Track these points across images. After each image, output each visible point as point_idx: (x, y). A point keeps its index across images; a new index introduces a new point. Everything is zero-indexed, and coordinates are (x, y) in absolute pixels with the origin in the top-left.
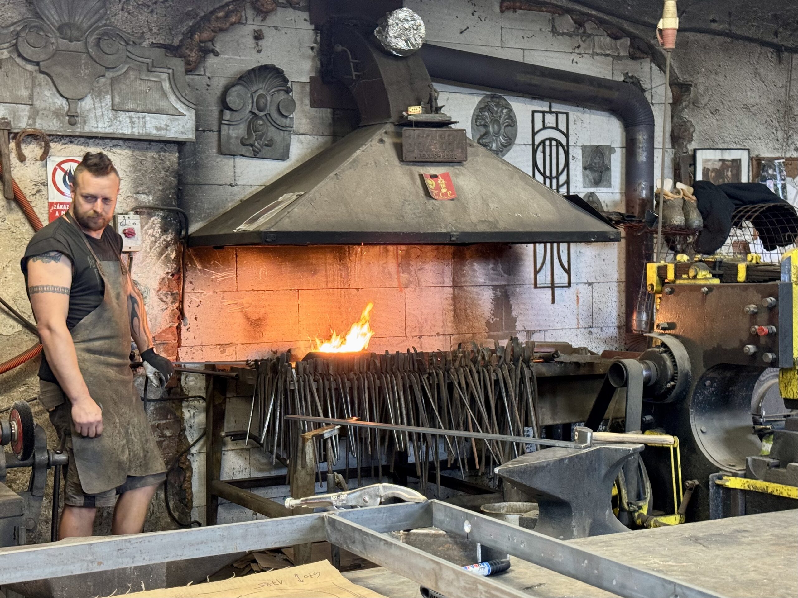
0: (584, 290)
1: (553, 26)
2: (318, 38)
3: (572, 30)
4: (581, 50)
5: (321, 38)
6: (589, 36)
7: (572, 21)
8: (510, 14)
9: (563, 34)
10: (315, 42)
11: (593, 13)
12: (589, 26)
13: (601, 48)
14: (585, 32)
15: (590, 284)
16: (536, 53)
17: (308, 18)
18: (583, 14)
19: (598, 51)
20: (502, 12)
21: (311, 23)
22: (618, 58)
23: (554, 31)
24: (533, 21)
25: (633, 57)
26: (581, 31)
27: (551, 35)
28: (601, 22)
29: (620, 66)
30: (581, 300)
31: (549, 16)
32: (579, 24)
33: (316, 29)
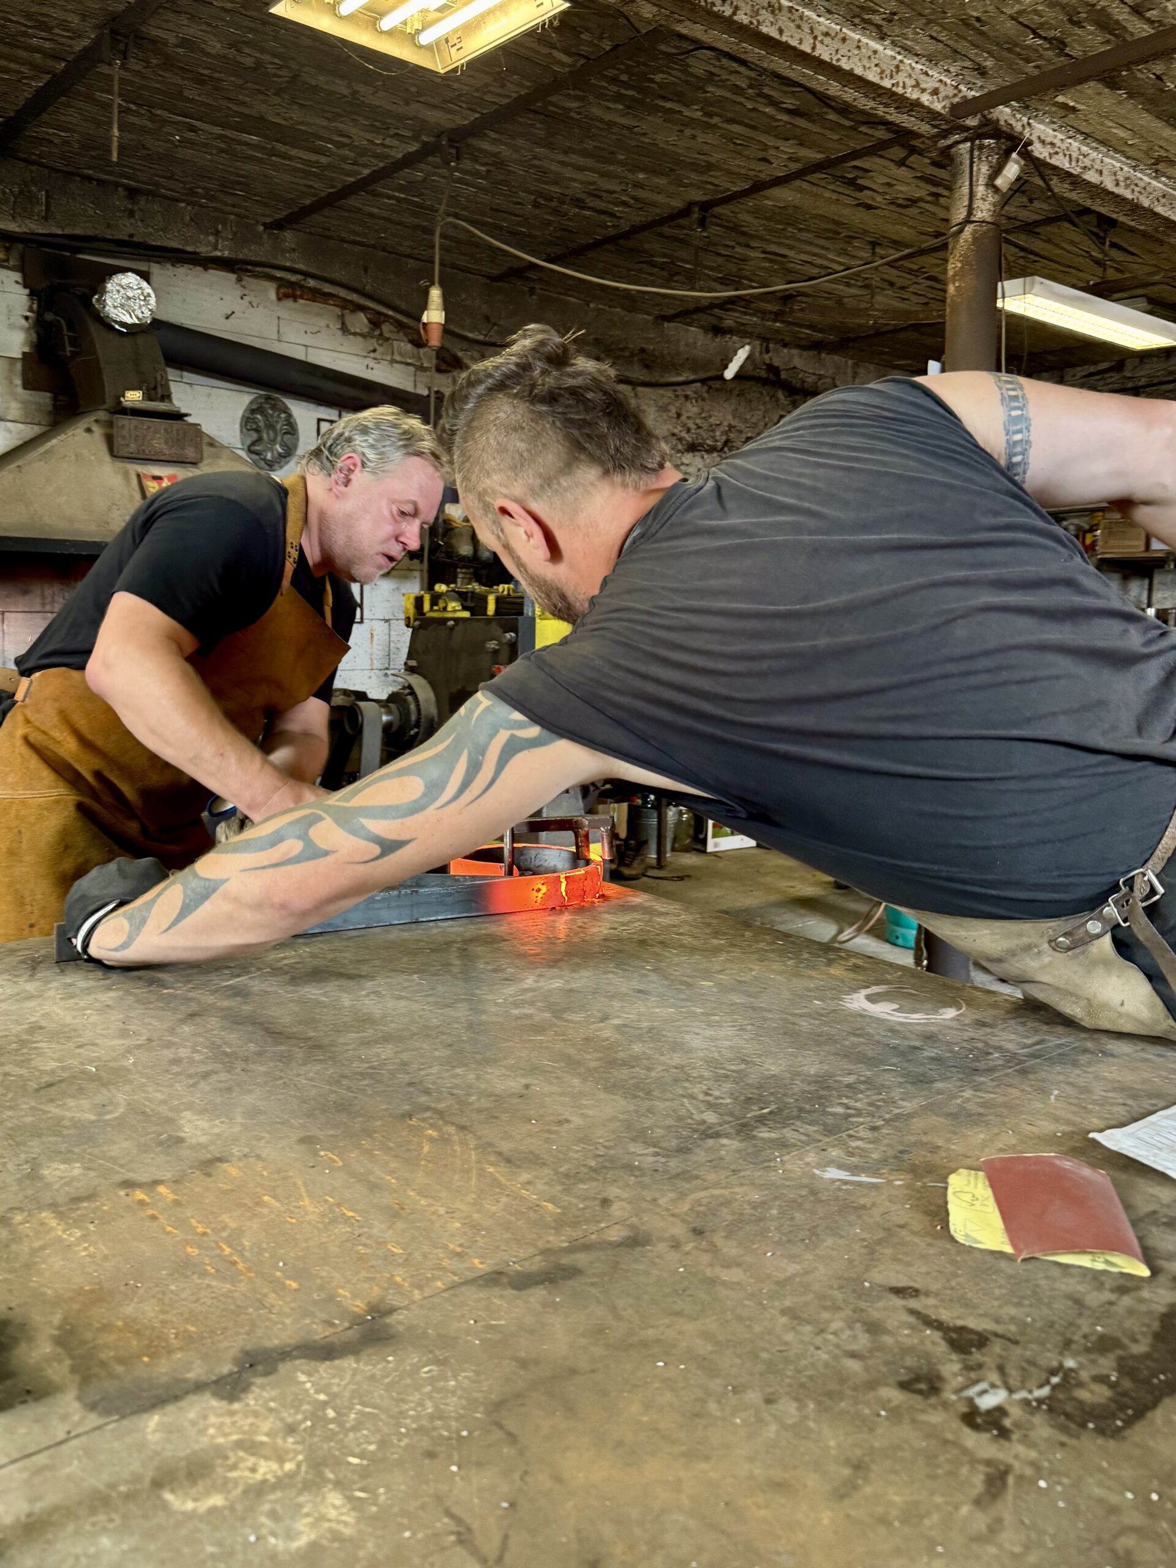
0: (380, 628)
1: (343, 323)
2: (35, 306)
3: (366, 330)
4: (377, 355)
5: (39, 306)
6: (387, 339)
7: (365, 321)
8: (289, 303)
9: (355, 334)
10: (31, 310)
11: (390, 313)
12: (386, 328)
13: (401, 354)
14: (381, 334)
15: (387, 621)
16: (323, 352)
17: (20, 280)
18: (380, 313)
19: (398, 358)
20: (279, 299)
21: (25, 286)
22: (421, 368)
23: (344, 329)
24: (318, 315)
25: (439, 370)
26: (377, 333)
27: (339, 333)
28: (400, 326)
29: (423, 377)
30: (375, 638)
31: (338, 311)
32: (375, 324)
33: (32, 294)
